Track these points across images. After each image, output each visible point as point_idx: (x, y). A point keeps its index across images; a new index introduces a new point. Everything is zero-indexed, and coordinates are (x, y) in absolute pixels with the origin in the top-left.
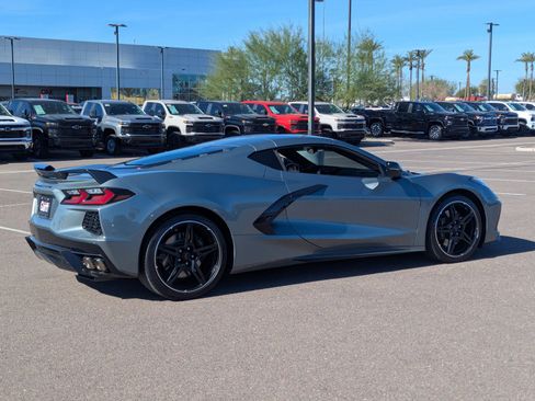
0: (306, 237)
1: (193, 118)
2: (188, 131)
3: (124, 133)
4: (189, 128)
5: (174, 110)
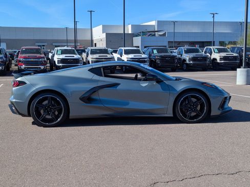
0: (107, 106)
1: (223, 54)
2: (220, 60)
3: (189, 61)
4: (221, 59)
5: (216, 51)
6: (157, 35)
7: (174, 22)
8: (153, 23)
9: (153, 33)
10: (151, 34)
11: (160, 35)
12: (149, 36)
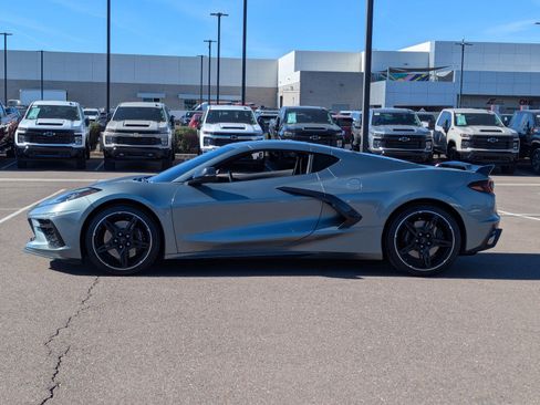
6: (432, 78)
7: (463, 45)
8: (426, 47)
9: (424, 74)
10: (418, 76)
11: (441, 79)
12: (412, 80)
